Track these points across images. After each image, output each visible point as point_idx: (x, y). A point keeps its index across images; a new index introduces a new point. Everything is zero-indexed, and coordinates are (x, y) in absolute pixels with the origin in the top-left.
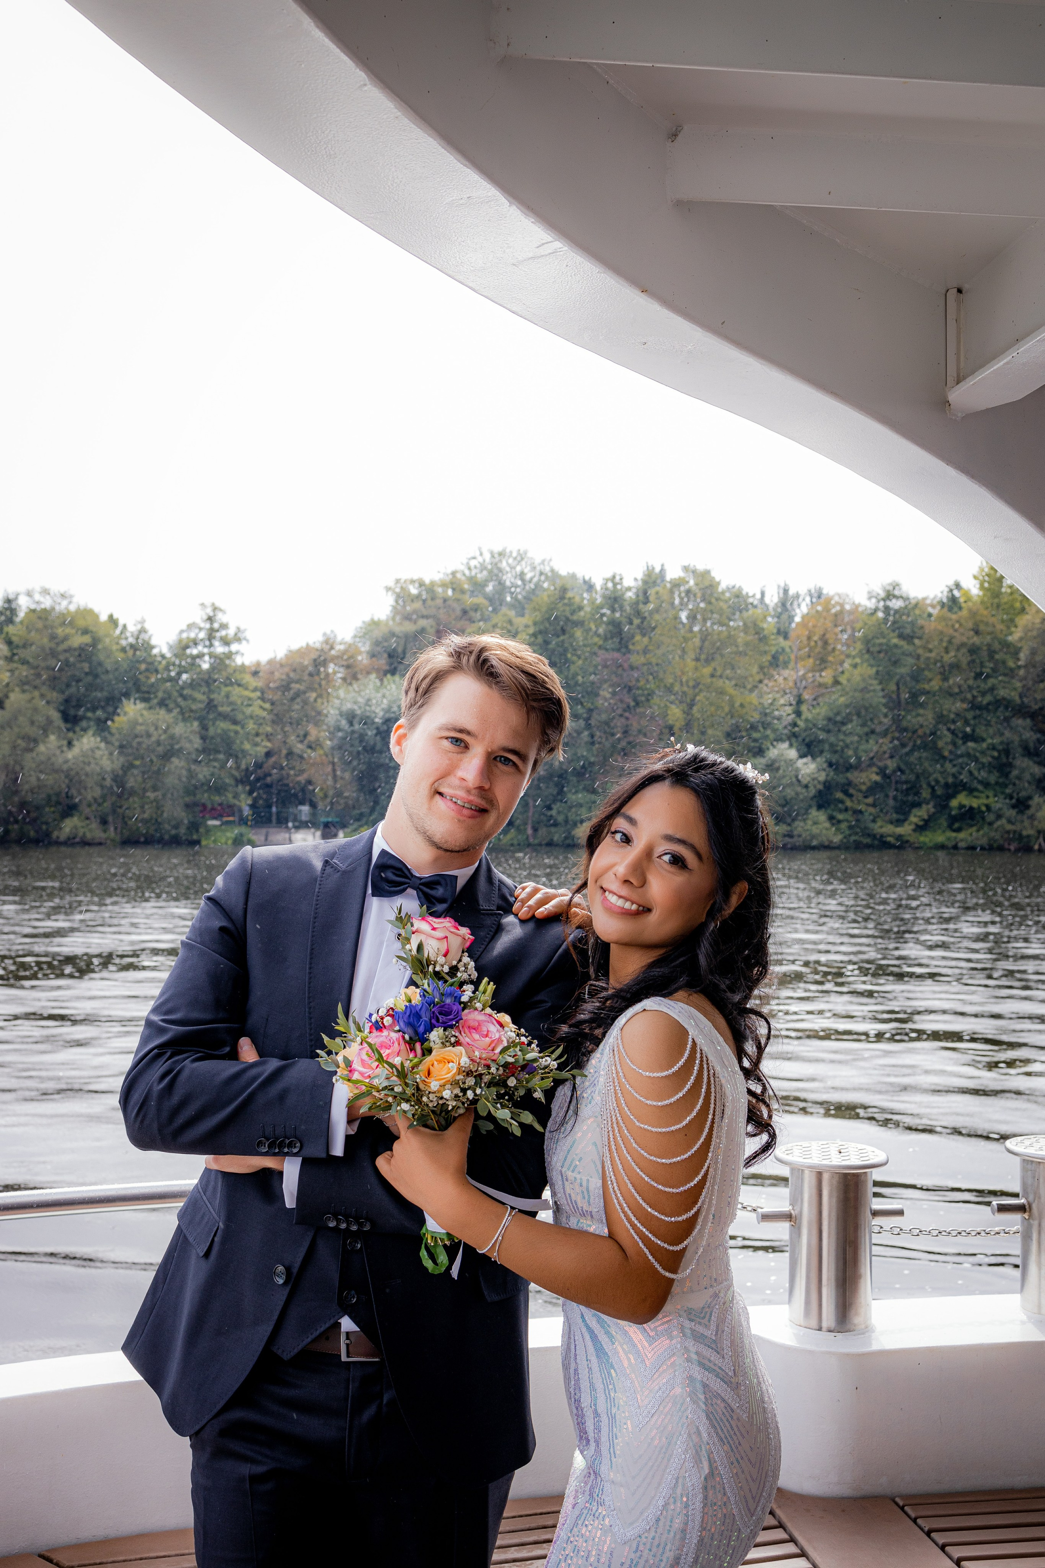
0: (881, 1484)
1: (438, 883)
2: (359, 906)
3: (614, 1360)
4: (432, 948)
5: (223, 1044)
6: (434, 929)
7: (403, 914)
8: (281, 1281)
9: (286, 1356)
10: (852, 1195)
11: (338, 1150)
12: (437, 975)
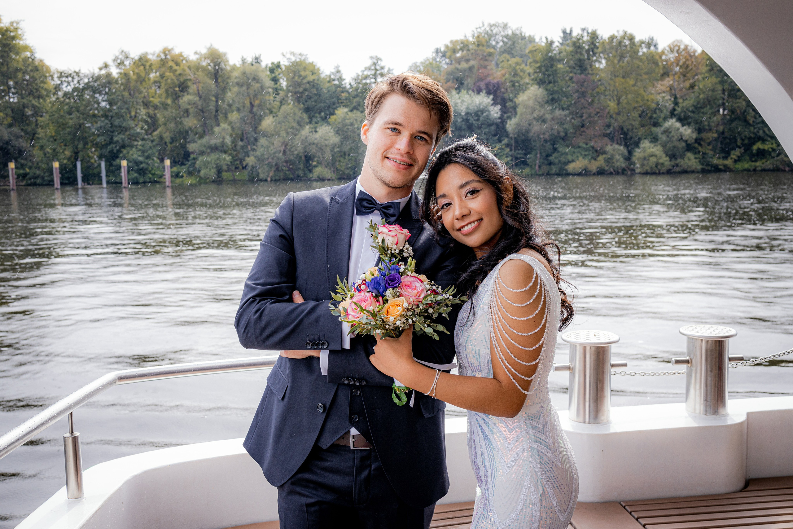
0: (614, 496)
1: (390, 206)
2: (350, 220)
3: (493, 441)
4: (390, 241)
5: (285, 294)
6: (390, 231)
7: (373, 224)
8: (321, 411)
9: (325, 447)
10: (601, 357)
11: (347, 346)
12: (393, 255)
